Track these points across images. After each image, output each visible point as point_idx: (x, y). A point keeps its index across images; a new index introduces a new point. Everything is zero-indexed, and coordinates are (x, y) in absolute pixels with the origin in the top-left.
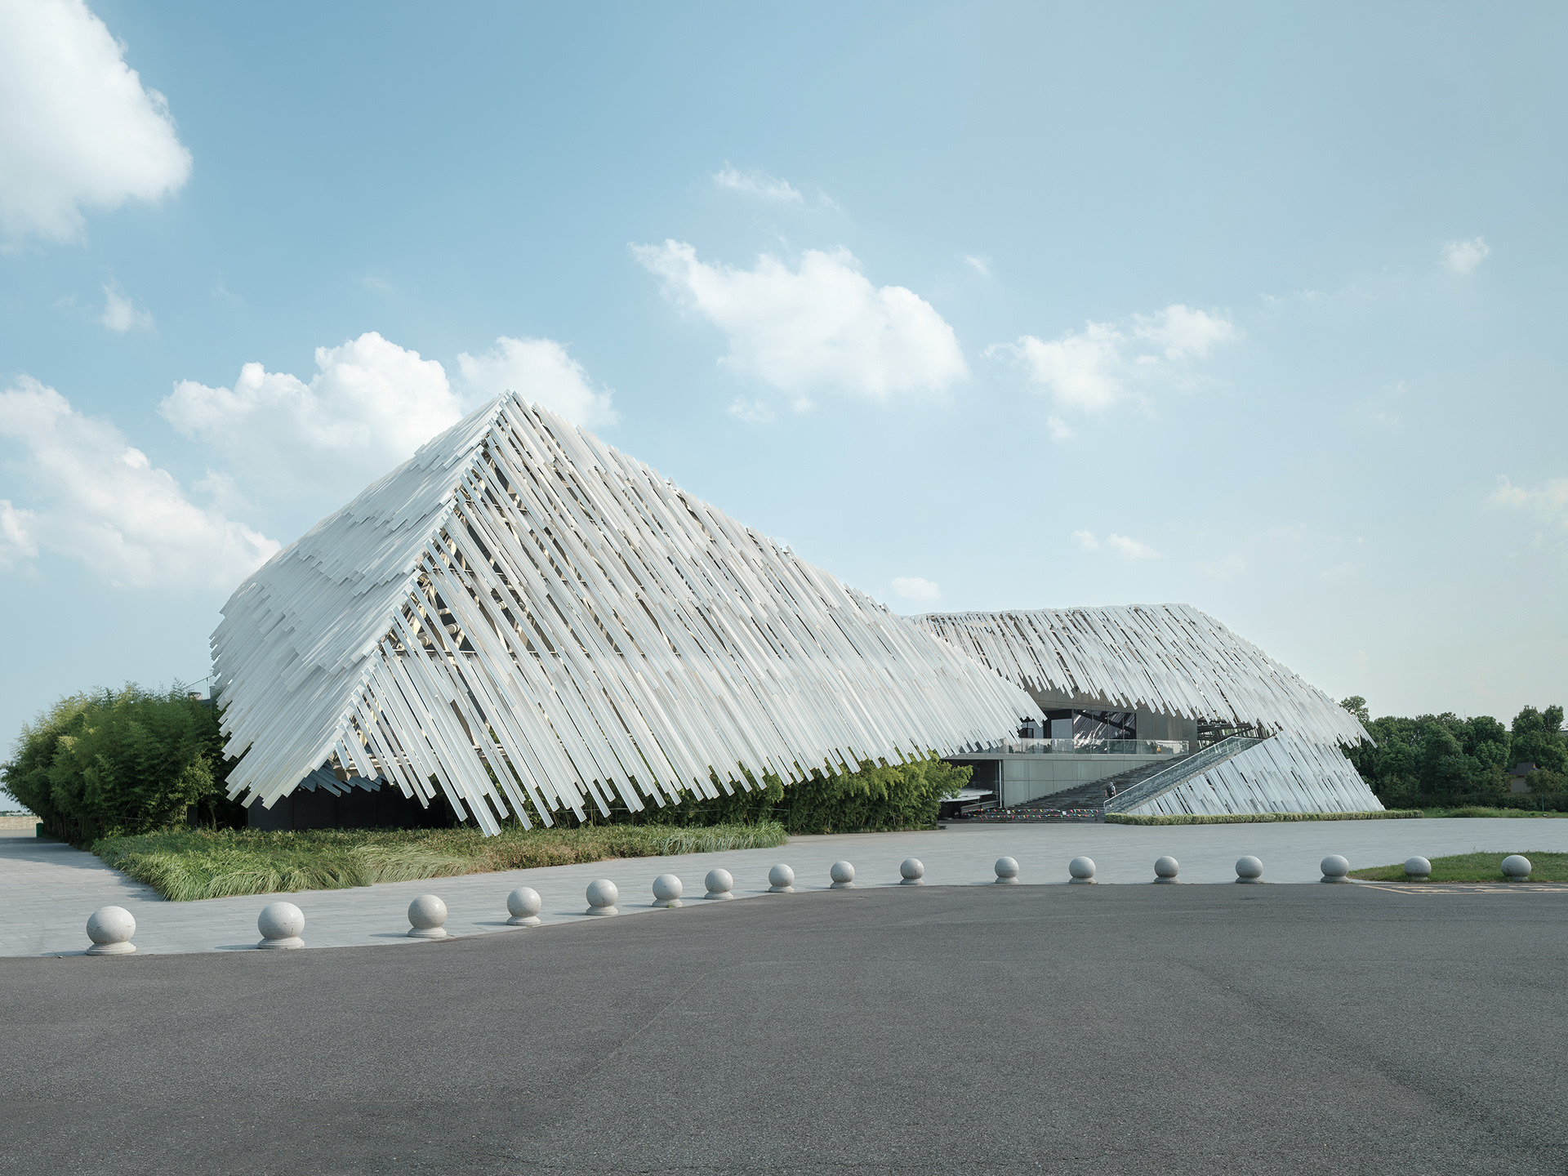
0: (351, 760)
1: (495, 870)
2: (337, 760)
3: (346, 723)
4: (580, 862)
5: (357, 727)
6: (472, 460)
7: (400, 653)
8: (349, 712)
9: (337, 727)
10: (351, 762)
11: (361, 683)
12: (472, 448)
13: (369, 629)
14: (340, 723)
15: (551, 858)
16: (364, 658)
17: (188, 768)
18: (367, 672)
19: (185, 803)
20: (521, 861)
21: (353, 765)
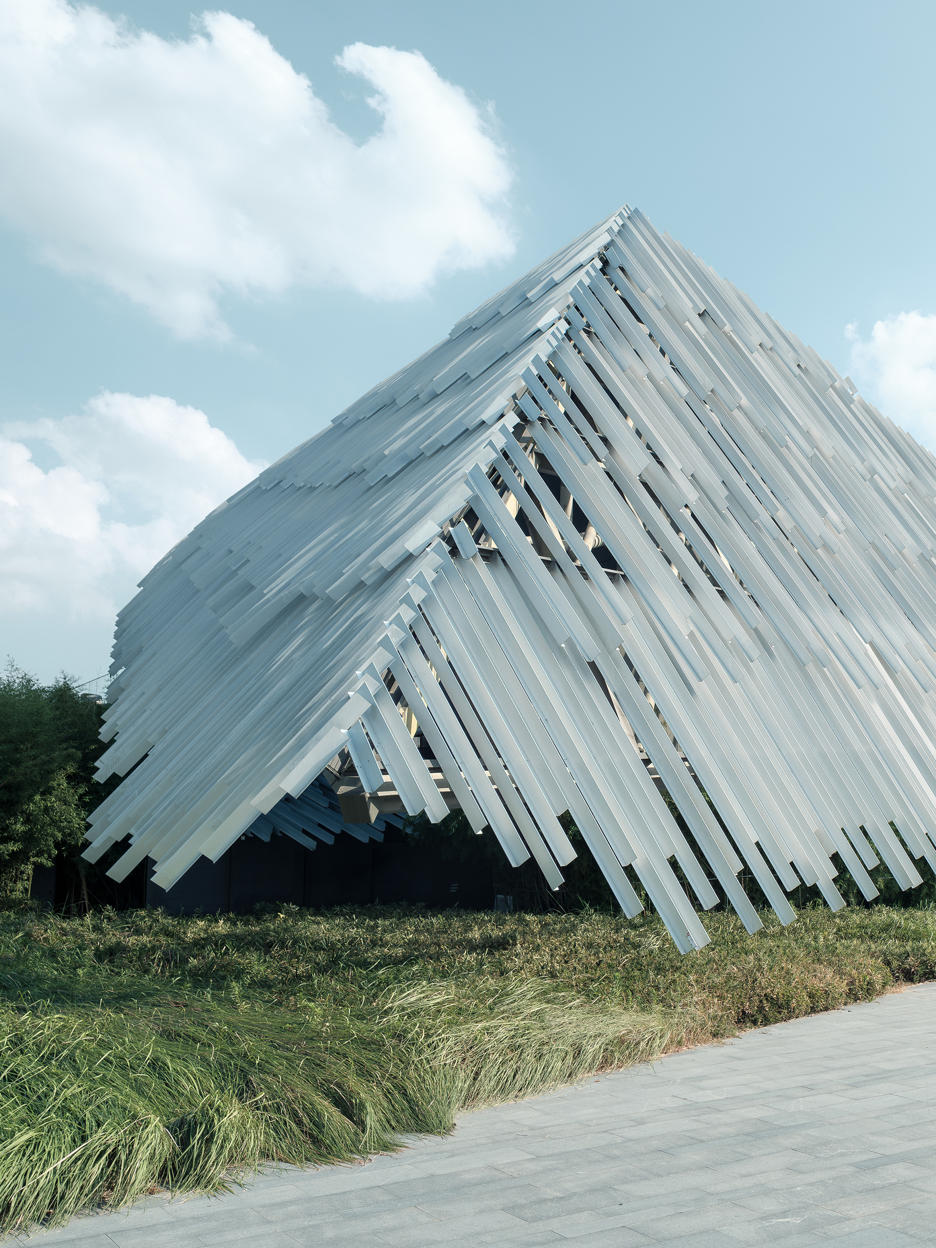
0: (384, 772)
1: (715, 1035)
2: (348, 771)
3: (374, 686)
4: (856, 999)
5: (398, 697)
6: (581, 283)
7: (488, 556)
8: (380, 660)
9: (351, 694)
10: (386, 778)
11: (407, 600)
12: (581, 266)
13: (414, 512)
14: (359, 685)
15: (811, 996)
16: (409, 559)
17: (37, 798)
18: (420, 580)
19: (28, 858)
20: (761, 1009)
21: (390, 786)
